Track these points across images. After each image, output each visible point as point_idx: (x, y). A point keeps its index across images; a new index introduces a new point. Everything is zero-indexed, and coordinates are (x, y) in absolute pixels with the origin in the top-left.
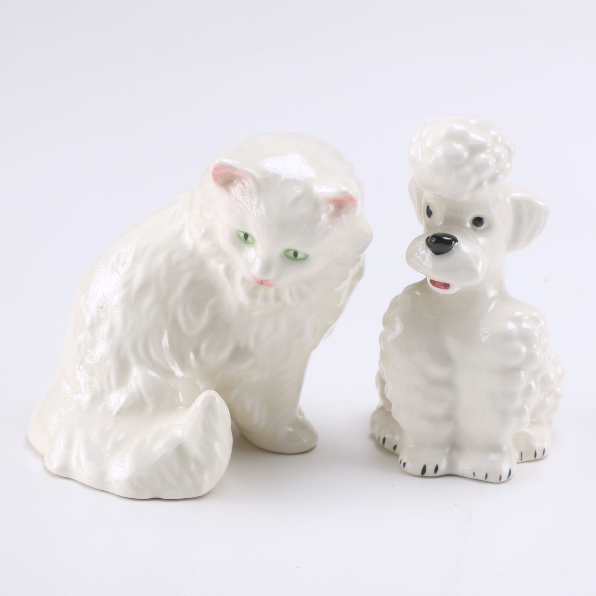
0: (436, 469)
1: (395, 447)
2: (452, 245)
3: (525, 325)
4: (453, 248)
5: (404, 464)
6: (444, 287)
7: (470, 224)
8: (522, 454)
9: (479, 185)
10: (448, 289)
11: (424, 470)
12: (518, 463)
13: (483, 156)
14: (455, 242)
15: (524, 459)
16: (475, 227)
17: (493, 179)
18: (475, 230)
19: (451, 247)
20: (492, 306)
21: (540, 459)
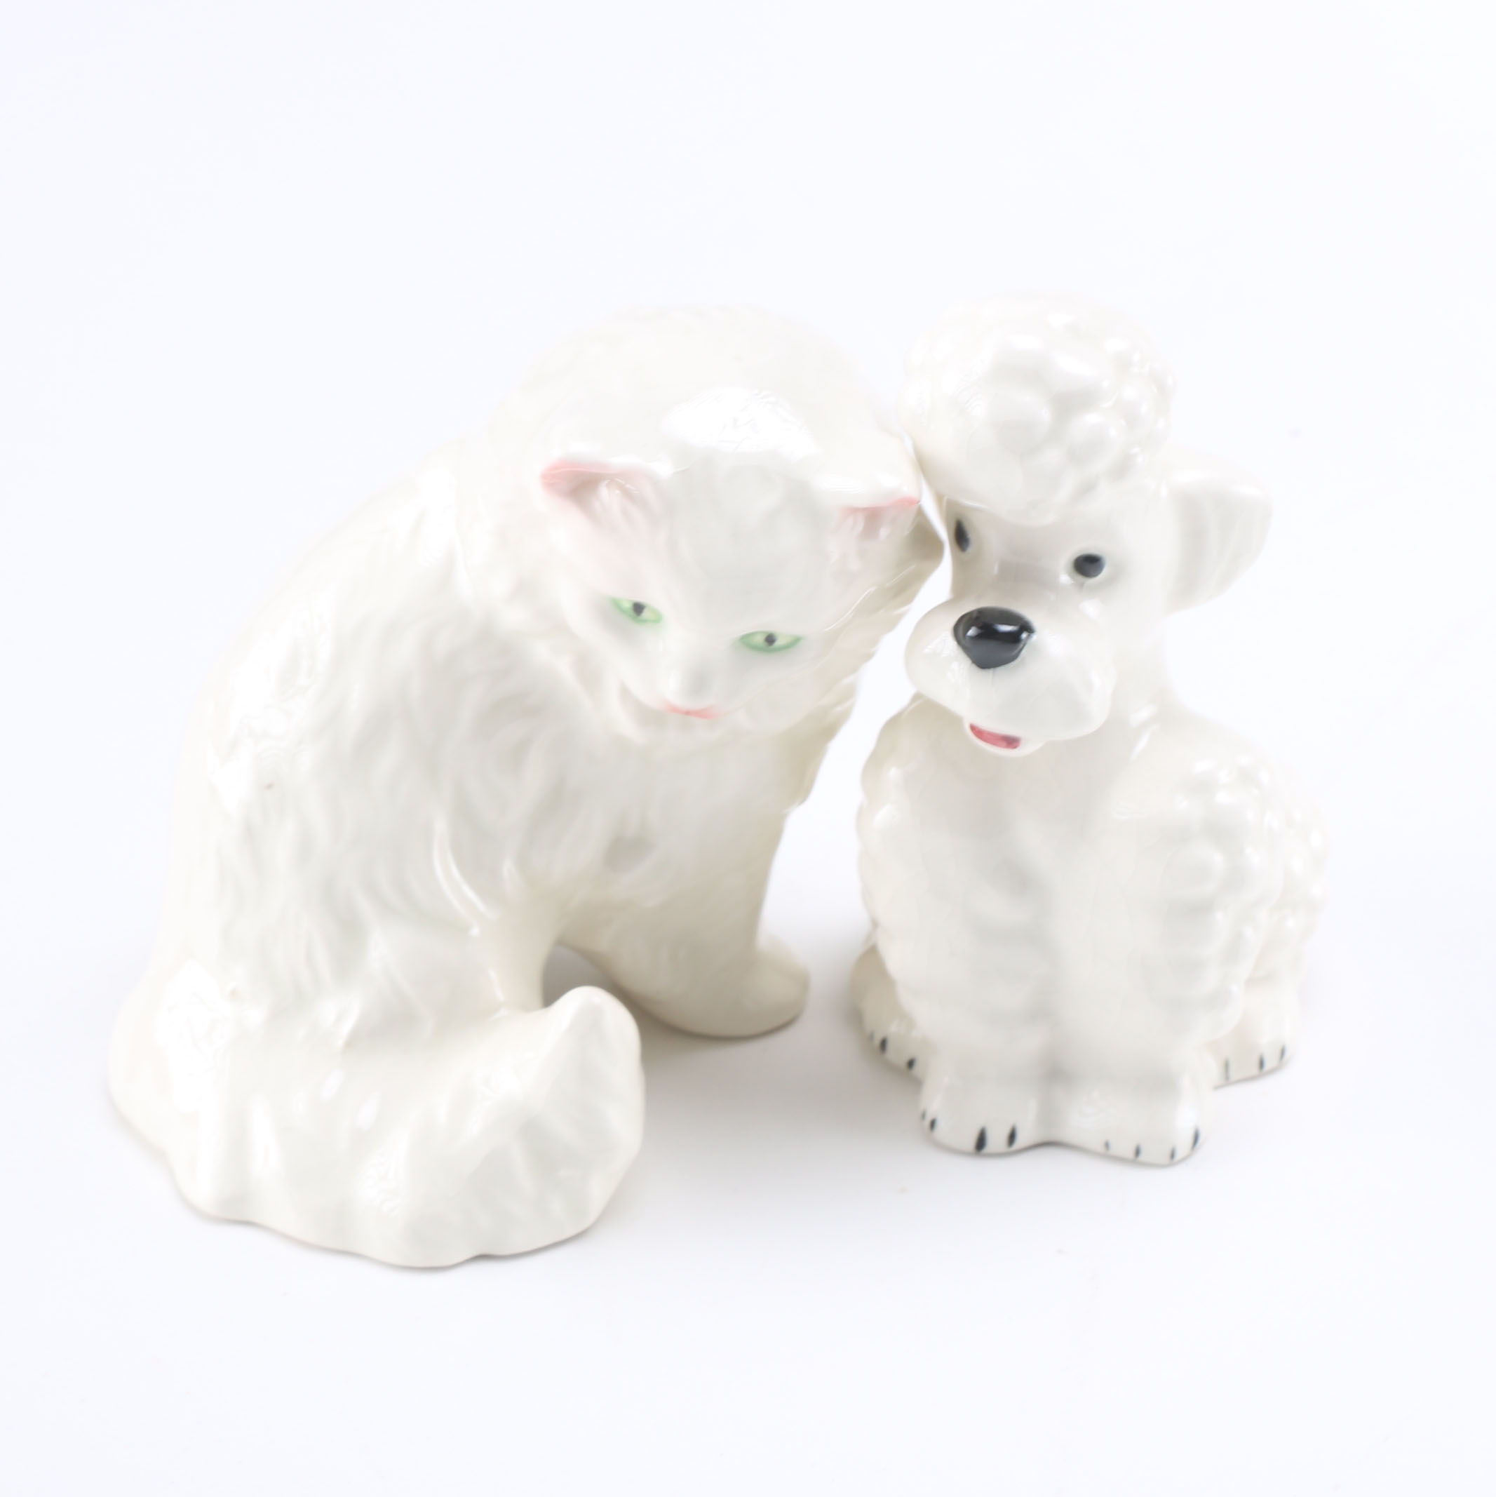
0: (1012, 1137)
1: (911, 1064)
2: (1021, 645)
3: (1223, 798)
4: (1024, 652)
5: (933, 1124)
6: (1005, 744)
7: (1070, 575)
8: (1227, 1066)
9: (1086, 489)
10: (1015, 747)
11: (981, 1142)
12: (1217, 1088)
13: (1091, 419)
14: (1029, 637)
15: (1234, 1075)
16: (1080, 578)
17: (1122, 469)
18: (1082, 585)
19: (1016, 651)
20: (1143, 743)
21: (1273, 1071)
